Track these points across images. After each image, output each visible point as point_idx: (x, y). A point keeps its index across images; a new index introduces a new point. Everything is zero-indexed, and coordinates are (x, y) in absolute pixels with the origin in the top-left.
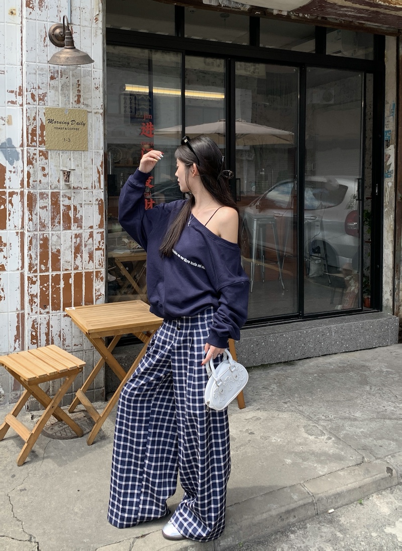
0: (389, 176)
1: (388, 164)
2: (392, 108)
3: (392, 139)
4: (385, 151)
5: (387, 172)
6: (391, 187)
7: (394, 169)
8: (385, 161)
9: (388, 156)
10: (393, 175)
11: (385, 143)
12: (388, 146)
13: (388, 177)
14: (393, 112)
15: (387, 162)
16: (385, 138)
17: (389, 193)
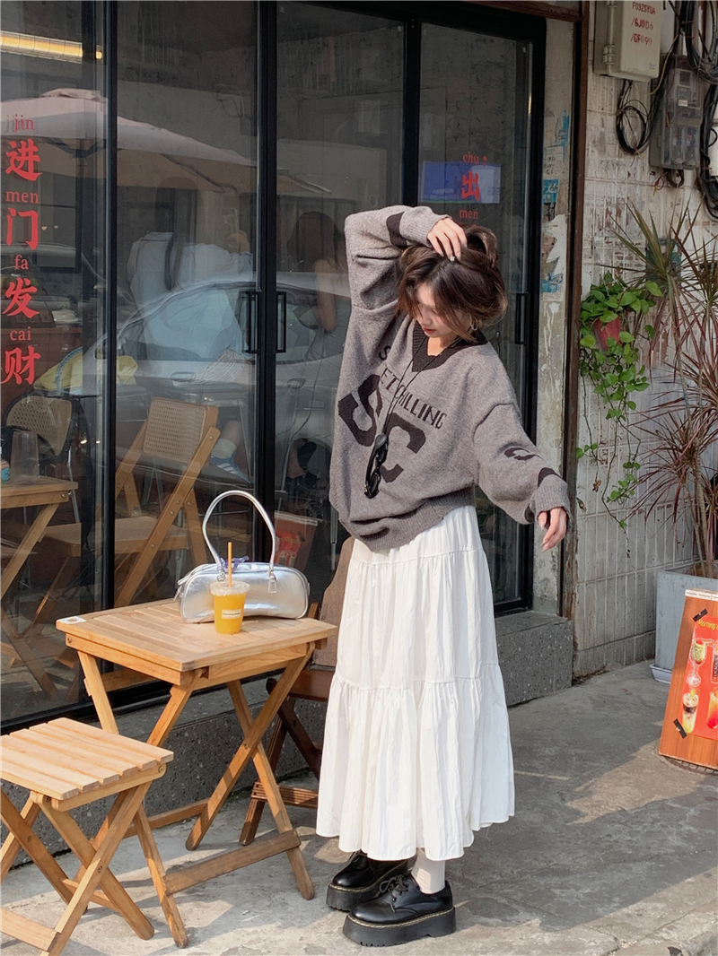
0: (553, 287)
1: (550, 258)
2: (561, 127)
3: (560, 201)
4: (543, 229)
5: (547, 278)
6: (558, 315)
7: (564, 272)
8: (542, 251)
9: (550, 242)
10: (564, 285)
11: (544, 210)
12: (550, 217)
13: (549, 291)
14: (563, 138)
15: (547, 254)
16: (544, 197)
17: (552, 327)
